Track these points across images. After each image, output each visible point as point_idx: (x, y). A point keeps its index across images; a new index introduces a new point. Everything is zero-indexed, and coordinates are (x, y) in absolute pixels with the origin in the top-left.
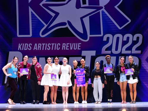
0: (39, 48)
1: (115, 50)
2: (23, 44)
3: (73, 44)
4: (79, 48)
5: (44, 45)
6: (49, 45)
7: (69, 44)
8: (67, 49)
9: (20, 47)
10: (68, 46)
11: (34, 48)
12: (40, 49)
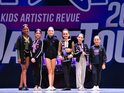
0: (28, 19)
1: (123, 22)
2: (7, 14)
3: (70, 14)
4: (78, 19)
5: (34, 15)
6: (40, 16)
7: (65, 14)
8: (62, 21)
9: (3, 17)
10: (64, 18)
11: (21, 20)
12: (29, 21)
